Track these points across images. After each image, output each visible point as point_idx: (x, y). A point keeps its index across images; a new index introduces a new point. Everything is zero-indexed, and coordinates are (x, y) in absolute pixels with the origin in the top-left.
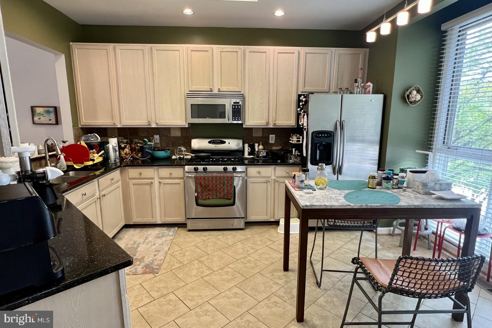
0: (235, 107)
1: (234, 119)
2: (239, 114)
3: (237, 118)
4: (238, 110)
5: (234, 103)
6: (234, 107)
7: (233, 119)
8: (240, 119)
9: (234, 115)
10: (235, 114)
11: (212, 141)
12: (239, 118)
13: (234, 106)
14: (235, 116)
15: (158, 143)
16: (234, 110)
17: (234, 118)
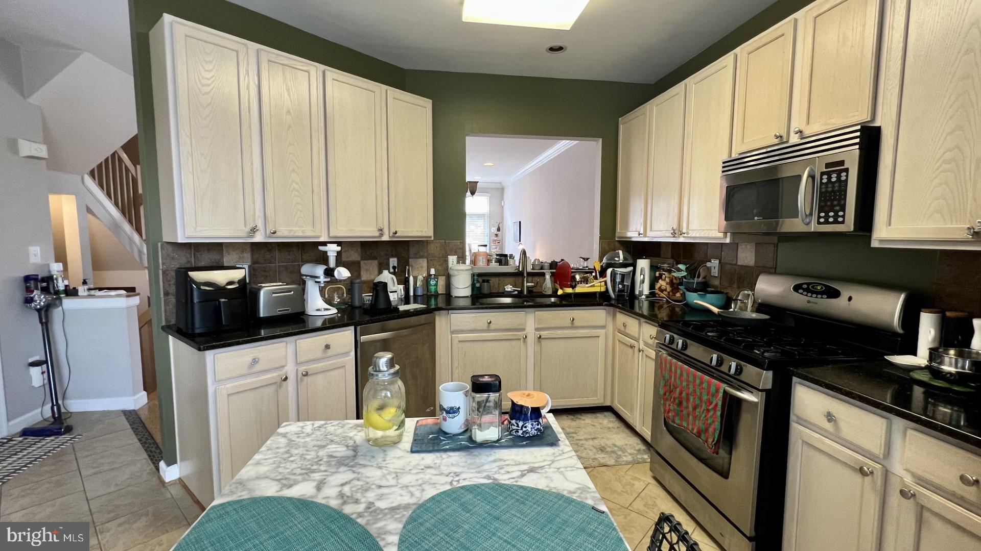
0: (829, 178)
1: (822, 220)
2: (839, 200)
3: (831, 214)
4: (840, 186)
5: (828, 165)
6: (825, 181)
7: (819, 217)
8: (843, 216)
9: (826, 205)
10: (829, 203)
11: (805, 286)
12: (841, 213)
13: (825, 177)
14: (827, 209)
15: (716, 277)
16: (827, 187)
17: (822, 214)
